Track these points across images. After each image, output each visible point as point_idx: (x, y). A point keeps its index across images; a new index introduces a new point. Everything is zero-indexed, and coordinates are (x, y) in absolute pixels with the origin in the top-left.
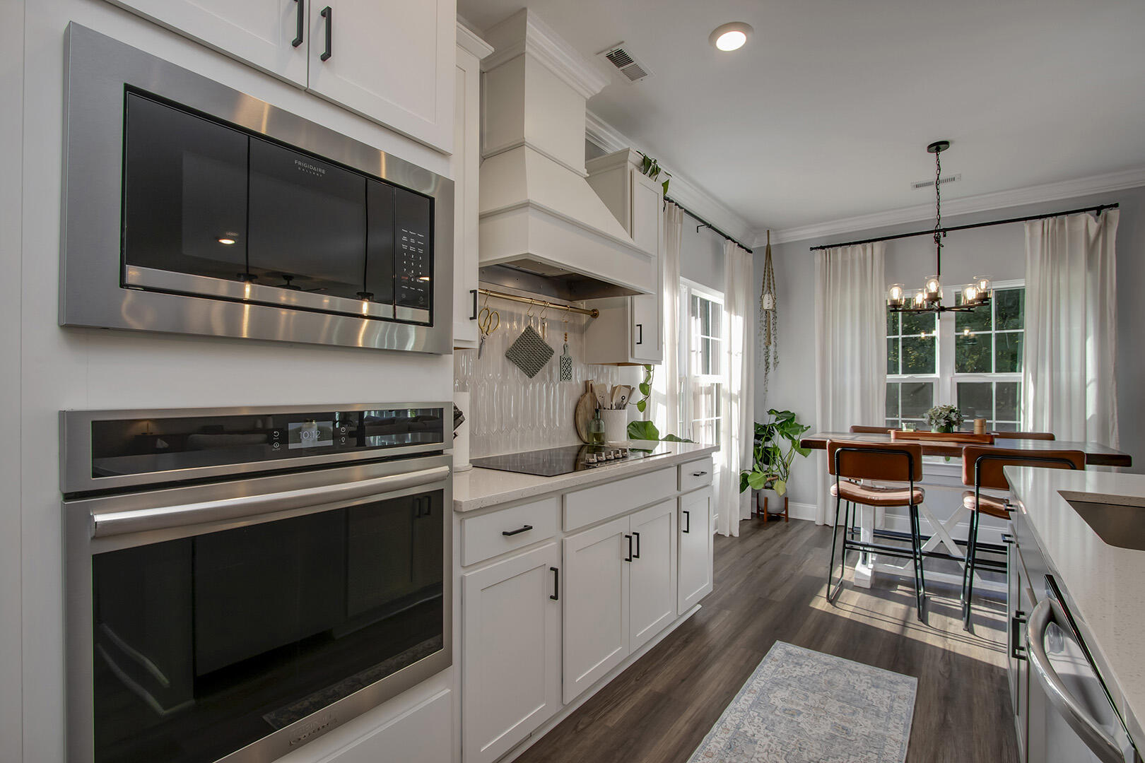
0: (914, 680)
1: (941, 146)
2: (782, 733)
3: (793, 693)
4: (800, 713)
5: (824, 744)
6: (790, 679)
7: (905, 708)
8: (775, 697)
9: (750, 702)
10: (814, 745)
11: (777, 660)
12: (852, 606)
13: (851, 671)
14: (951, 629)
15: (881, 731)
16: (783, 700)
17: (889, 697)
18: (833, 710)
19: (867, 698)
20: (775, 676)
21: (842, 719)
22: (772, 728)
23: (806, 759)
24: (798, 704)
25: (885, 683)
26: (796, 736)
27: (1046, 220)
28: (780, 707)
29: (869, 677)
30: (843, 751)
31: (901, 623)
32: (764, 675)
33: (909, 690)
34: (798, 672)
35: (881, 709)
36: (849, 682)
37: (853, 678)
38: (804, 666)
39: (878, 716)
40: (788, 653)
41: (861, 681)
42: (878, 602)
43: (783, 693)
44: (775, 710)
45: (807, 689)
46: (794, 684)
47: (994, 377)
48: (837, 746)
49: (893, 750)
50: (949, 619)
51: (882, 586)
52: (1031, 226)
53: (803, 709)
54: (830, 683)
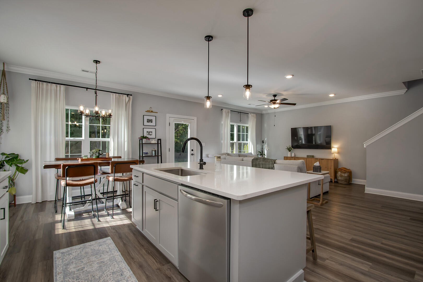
0: (109, 238)
1: (98, 62)
2: (84, 277)
3: (76, 264)
4: (84, 268)
5: (99, 270)
6: (71, 260)
7: (113, 246)
8: (71, 269)
9: (62, 277)
10: (97, 272)
11: (60, 258)
12: (73, 227)
13: (90, 246)
14: (108, 220)
15: (112, 256)
16: (74, 268)
17: (106, 246)
18: (94, 260)
19: (101, 250)
20: (64, 263)
21: (99, 260)
22: (78, 278)
23: (98, 278)
24: (81, 266)
25: (102, 243)
26: (89, 274)
27: (116, 94)
28: (75, 270)
29: (97, 244)
30: (106, 268)
31: (92, 225)
32: (59, 265)
33: (110, 241)
34: (71, 257)
35: (107, 250)
36: (92, 249)
37: (92, 247)
38: (72, 253)
39: (107, 252)
40: (62, 253)
41: (95, 246)
42: (81, 222)
43: (72, 266)
44: (74, 273)
45: (80, 259)
46: (74, 261)
47: (101, 139)
48: (104, 268)
49: (119, 258)
50: (106, 218)
51: (78, 216)
52: (113, 95)
53: (84, 266)
54: (86, 253)
